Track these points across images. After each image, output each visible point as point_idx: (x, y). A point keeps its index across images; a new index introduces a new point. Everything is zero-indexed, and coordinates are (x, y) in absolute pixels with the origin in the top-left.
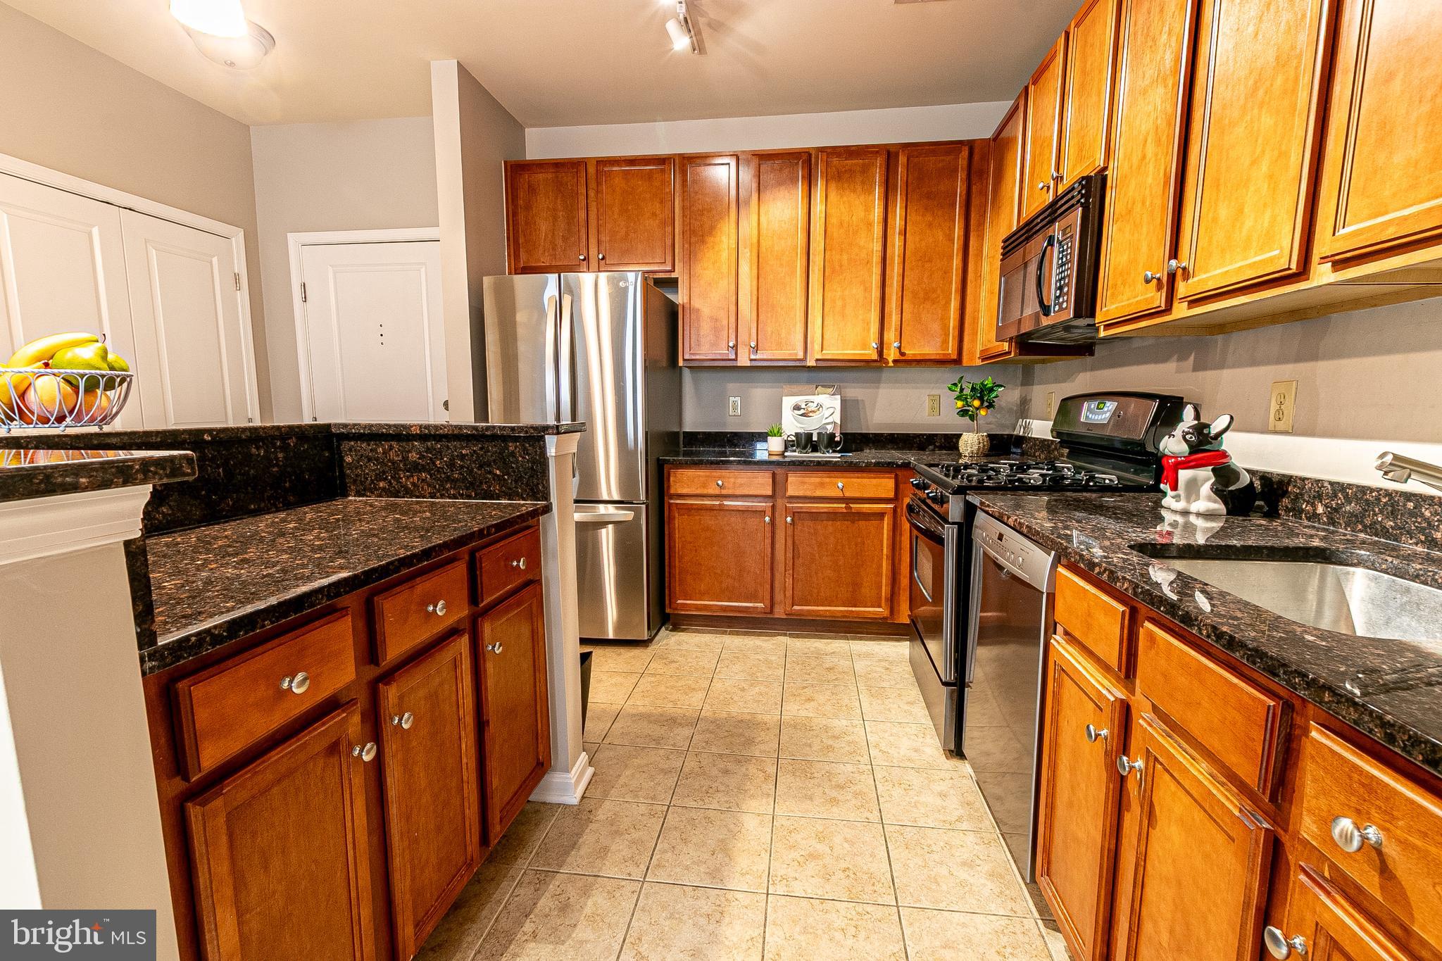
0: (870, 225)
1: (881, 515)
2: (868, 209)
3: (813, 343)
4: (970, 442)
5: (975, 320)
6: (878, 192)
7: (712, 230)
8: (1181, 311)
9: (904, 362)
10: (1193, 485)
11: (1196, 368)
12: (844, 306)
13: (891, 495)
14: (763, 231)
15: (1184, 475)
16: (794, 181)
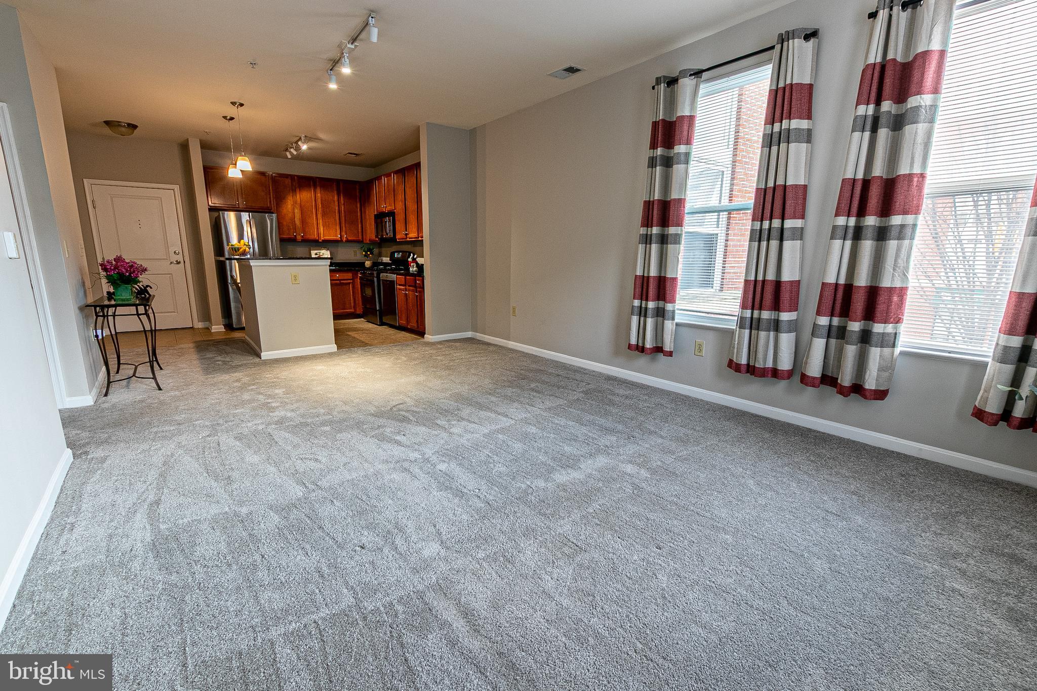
0: (334, 201)
1: (349, 283)
2: (333, 197)
3: (320, 234)
4: (368, 264)
5: (366, 230)
6: (335, 192)
7: (284, 198)
8: (408, 239)
9: (348, 241)
10: (413, 266)
11: (414, 247)
12: (329, 224)
13: (351, 278)
14: (302, 200)
15: (412, 264)
16: (310, 187)
